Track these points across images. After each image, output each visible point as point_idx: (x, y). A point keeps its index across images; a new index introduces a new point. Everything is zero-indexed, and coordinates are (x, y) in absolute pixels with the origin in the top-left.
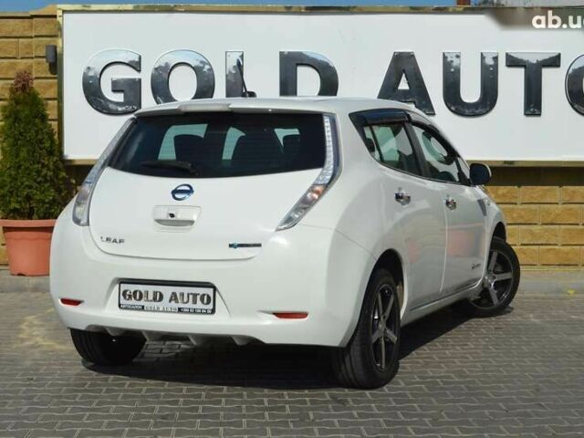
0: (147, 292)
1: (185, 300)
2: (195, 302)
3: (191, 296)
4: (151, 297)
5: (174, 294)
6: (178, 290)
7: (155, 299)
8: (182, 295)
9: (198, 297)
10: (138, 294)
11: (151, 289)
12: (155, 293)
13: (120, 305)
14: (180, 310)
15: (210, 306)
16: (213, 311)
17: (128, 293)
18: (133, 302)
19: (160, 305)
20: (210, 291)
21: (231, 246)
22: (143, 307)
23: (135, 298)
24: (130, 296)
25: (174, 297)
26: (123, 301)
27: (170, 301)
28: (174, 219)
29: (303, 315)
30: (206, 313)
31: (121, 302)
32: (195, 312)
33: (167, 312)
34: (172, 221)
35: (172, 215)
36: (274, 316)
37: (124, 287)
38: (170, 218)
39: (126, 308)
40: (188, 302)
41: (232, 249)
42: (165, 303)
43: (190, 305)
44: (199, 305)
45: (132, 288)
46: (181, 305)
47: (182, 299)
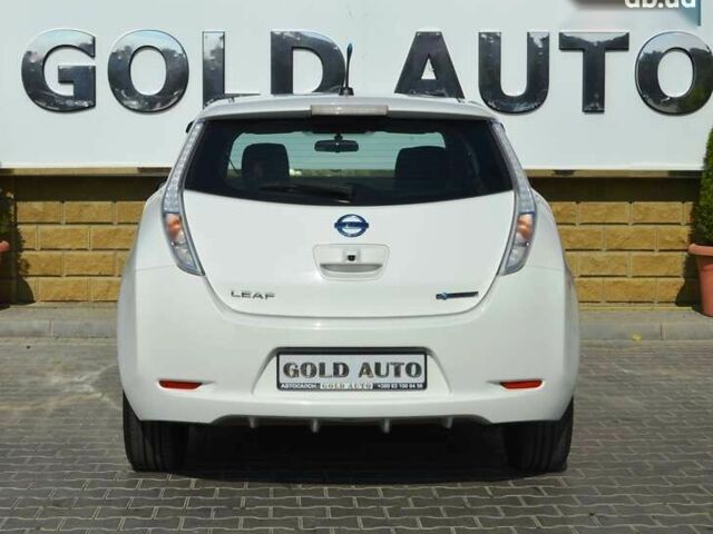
0: (322, 366)
1: (383, 371)
2: (397, 373)
3: (392, 368)
4: (329, 370)
5: (366, 366)
6: (372, 360)
7: (336, 373)
8: (378, 366)
9: (403, 368)
10: (309, 369)
11: (329, 360)
12: (336, 366)
13: (279, 385)
14: (376, 387)
15: (421, 379)
16: (425, 386)
17: (292, 367)
18: (301, 379)
19: (346, 382)
20: (419, 359)
21: (439, 296)
22: (318, 385)
23: (304, 373)
24: (296, 372)
25: (365, 369)
26: (284, 379)
27: (360, 375)
28: (355, 262)
29: (535, 383)
30: (416, 388)
31: (281, 381)
32: (399, 388)
33: (357, 390)
34: (352, 264)
35: (352, 258)
36: (501, 387)
37: (285, 359)
38: (348, 262)
39: (291, 389)
40: (387, 374)
41: (441, 300)
42: (353, 378)
43: (392, 379)
44: (404, 378)
45: (299, 360)
46: (377, 380)
47: (378, 372)
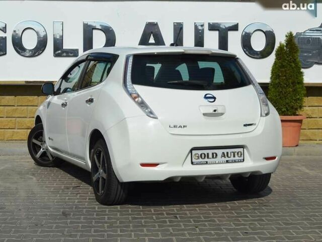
3: (232, 154)
4: (210, 156)
5: (223, 153)
6: (225, 151)
9: (236, 154)
10: (203, 155)
11: (210, 152)
12: (213, 154)
13: (192, 163)
14: (227, 162)
15: (242, 158)
16: (244, 160)
17: (197, 155)
18: (200, 160)
19: (217, 160)
20: (241, 150)
21: (245, 125)
22: (207, 162)
23: (201, 158)
24: (198, 157)
25: (223, 155)
27: (222, 157)
28: (216, 112)
29: (274, 158)
30: (241, 162)
31: (193, 161)
32: (235, 162)
33: (221, 163)
34: (215, 114)
36: (265, 160)
37: (194, 152)
38: (214, 112)
39: (197, 164)
40: (231, 156)
41: (245, 127)
42: (219, 159)
43: (232, 158)
44: (237, 158)
45: (200, 152)
46: (227, 159)
47: (228, 156)
